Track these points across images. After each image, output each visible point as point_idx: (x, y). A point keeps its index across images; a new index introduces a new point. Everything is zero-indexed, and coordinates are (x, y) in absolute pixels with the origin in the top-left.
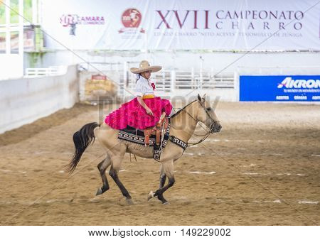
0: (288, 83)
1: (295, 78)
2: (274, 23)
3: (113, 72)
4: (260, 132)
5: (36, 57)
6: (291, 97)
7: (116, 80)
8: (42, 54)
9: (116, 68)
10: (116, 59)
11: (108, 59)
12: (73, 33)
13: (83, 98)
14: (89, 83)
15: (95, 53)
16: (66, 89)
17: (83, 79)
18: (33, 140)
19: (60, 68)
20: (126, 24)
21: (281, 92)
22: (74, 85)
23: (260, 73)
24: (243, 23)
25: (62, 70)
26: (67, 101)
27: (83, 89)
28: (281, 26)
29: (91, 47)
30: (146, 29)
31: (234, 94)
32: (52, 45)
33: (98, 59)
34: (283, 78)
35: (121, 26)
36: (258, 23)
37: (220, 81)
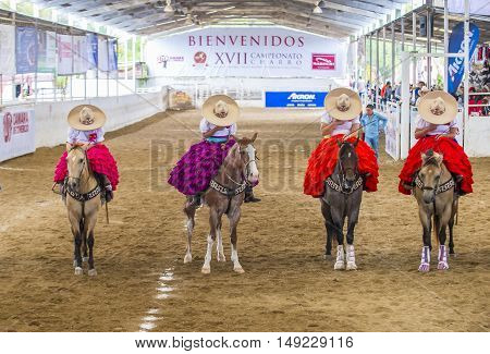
0: (294, 96)
1: (298, 93)
2: (285, 60)
3: (189, 90)
4: (278, 125)
5: (143, 81)
6: (296, 104)
7: (191, 96)
8: (146, 79)
9: (191, 87)
10: (191, 82)
11: (186, 82)
12: (165, 66)
13: (171, 106)
14: (174, 96)
15: (178, 78)
16: (161, 100)
17: (171, 94)
18: (142, 131)
19: (157, 88)
20: (197, 61)
21: (290, 102)
22: (166, 98)
23: (277, 90)
24: (267, 61)
25: (158, 89)
26: (162, 107)
27: (171, 100)
28: (289, 62)
29: (176, 75)
30: (209, 63)
31: (262, 103)
32: (152, 74)
33: (180, 82)
34: (291, 93)
35: (194, 62)
36: (276, 60)
37: (254, 95)
